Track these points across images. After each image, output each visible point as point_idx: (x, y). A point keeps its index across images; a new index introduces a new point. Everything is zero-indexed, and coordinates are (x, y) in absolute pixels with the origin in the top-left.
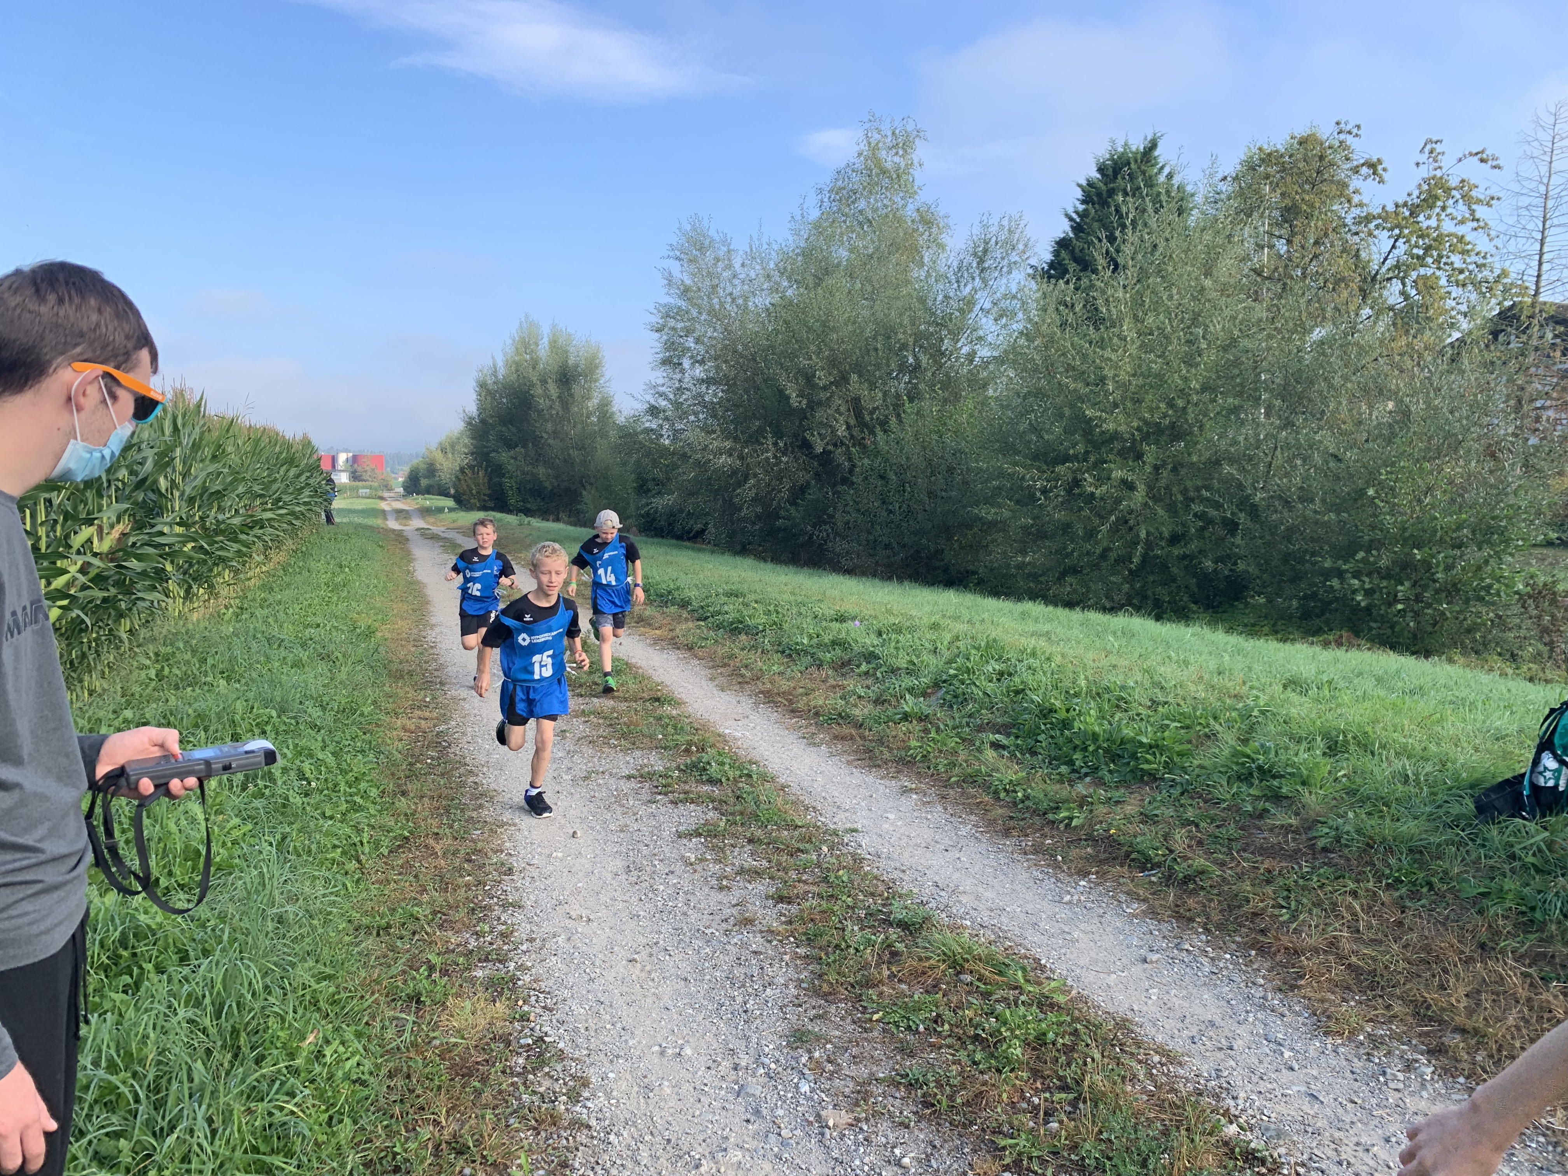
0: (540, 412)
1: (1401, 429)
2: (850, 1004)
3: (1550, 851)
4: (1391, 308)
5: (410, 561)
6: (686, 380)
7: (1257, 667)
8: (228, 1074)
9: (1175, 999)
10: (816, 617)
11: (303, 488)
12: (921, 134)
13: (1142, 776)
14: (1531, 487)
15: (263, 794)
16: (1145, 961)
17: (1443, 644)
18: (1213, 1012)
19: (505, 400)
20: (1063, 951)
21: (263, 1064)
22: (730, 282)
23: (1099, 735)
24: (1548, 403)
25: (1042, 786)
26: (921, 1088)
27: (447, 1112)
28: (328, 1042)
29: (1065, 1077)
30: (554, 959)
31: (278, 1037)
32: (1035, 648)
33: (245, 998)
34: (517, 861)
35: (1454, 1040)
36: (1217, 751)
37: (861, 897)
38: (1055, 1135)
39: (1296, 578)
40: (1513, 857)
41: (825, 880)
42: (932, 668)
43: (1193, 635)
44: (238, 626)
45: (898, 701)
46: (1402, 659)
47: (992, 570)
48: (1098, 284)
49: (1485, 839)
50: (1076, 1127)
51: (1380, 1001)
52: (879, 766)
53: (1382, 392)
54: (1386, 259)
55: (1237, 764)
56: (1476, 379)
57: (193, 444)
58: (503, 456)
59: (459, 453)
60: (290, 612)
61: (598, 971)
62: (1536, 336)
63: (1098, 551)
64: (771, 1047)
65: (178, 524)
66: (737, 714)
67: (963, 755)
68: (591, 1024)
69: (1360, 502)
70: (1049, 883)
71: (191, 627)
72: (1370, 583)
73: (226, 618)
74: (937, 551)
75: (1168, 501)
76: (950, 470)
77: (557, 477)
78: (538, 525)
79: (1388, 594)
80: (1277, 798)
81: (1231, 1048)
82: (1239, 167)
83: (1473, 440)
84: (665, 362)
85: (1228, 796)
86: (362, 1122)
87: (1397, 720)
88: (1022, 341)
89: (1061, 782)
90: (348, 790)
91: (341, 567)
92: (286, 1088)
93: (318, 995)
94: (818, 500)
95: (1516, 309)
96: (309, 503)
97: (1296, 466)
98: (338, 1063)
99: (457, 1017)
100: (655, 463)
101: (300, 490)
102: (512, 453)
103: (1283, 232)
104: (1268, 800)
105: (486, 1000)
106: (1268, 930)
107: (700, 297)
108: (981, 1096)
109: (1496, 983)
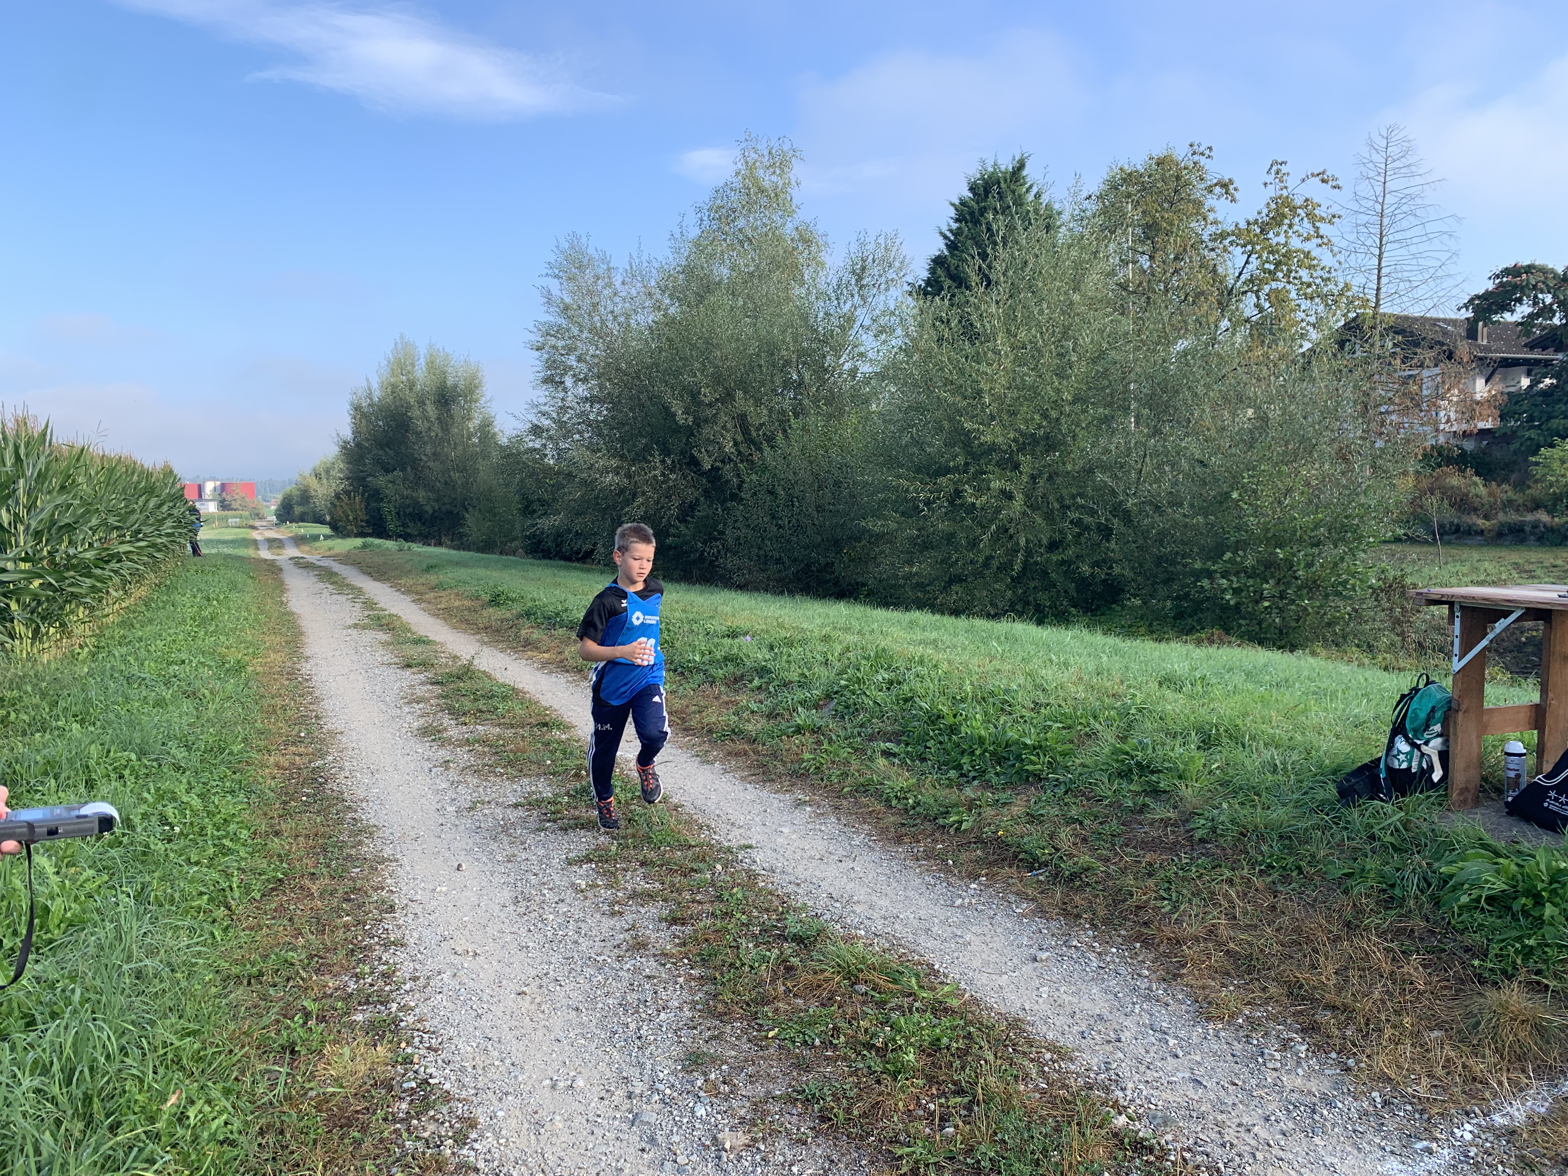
0: (418, 434)
1: (1261, 434)
2: (745, 1023)
3: (1406, 830)
4: (1247, 320)
5: (283, 592)
6: (570, 399)
7: (1134, 666)
8: (78, 1143)
9: (1065, 996)
10: (708, 634)
11: (165, 519)
12: (798, 154)
13: (1027, 777)
14: (1379, 487)
15: (121, 843)
16: (1035, 960)
17: (1306, 638)
18: (1101, 1006)
19: (381, 423)
20: (956, 954)
21: (119, 1130)
22: (611, 300)
23: (985, 739)
24: (1391, 408)
25: (932, 791)
26: (818, 1103)
27: (324, 1166)
28: (192, 1103)
29: (960, 1081)
30: (439, 997)
31: (136, 1101)
32: (922, 656)
33: (98, 1062)
34: (399, 897)
35: (1324, 1017)
36: (1098, 749)
37: (756, 914)
38: (951, 1140)
39: (1168, 581)
40: (1372, 837)
41: (720, 898)
42: (823, 679)
43: (1073, 638)
44: (93, 665)
45: (790, 714)
46: (1269, 654)
47: (881, 581)
48: (972, 299)
49: (1348, 822)
50: (972, 1130)
51: (1257, 984)
52: (773, 780)
53: (1241, 399)
54: (1240, 274)
55: (1117, 761)
56: (1326, 386)
57: (39, 474)
58: (381, 481)
59: (334, 478)
60: (152, 649)
61: (485, 1006)
62: (1378, 344)
63: (981, 560)
64: (666, 1072)
65: (22, 559)
67: (855, 764)
68: (478, 1061)
69: (1225, 505)
70: (941, 888)
71: (40, 668)
72: (1238, 581)
73: (80, 658)
74: (827, 564)
75: (1045, 509)
76: (837, 484)
77: (437, 501)
78: (419, 550)
79: (1255, 592)
80: (1155, 792)
81: (1119, 1040)
82: (1102, 186)
83: (1325, 443)
84: (546, 381)
85: (1109, 793)
87: (1265, 713)
88: (902, 356)
89: (949, 786)
90: (215, 833)
91: (209, 600)
92: (144, 1155)
93: (181, 1053)
94: (707, 517)
95: (1359, 320)
96: (172, 534)
97: (1165, 472)
98: (203, 1124)
99: (335, 1065)
100: (539, 483)
101: (162, 521)
102: (390, 476)
103: (1146, 248)
104: (1147, 795)
105: (366, 1045)
106: (1152, 922)
107: (581, 315)
108: (878, 1106)
109: (1362, 959)
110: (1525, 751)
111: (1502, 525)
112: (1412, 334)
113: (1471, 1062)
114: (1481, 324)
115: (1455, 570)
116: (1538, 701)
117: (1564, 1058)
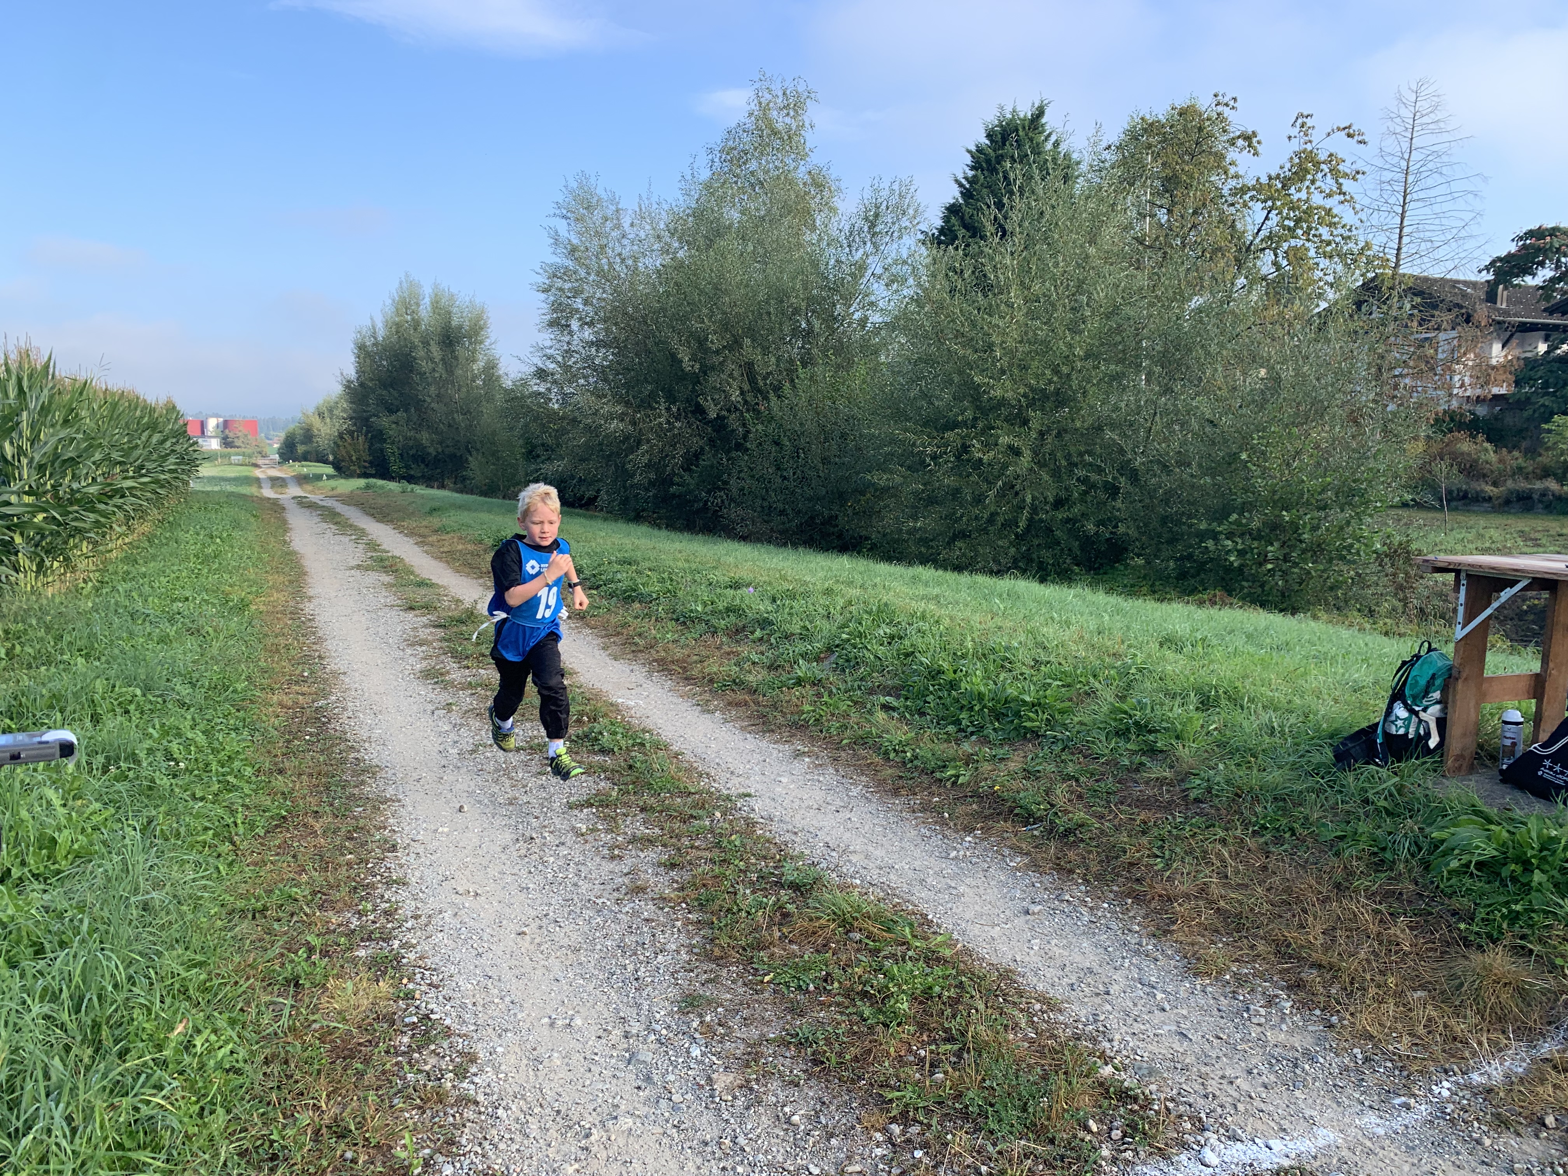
0: (422, 374)
1: (1272, 395)
2: (741, 967)
3: (1400, 795)
4: (1264, 278)
5: (286, 531)
6: (575, 343)
7: (1136, 626)
8: (88, 1069)
9: (1055, 948)
10: (710, 584)
11: (168, 455)
12: (813, 95)
13: (1025, 734)
14: (1389, 451)
15: (127, 777)
16: (1027, 912)
17: (1308, 602)
18: (1091, 960)
19: (385, 363)
20: (949, 905)
21: (127, 1057)
22: (619, 242)
23: (984, 695)
24: (1406, 371)
25: (930, 745)
26: (811, 1046)
27: (328, 1096)
28: (199, 1032)
29: (950, 1029)
30: (440, 935)
31: (144, 1029)
32: (924, 611)
33: (106, 990)
34: (402, 837)
35: (1310, 975)
36: (1096, 708)
37: (753, 861)
38: (940, 1085)
39: (1172, 541)
40: (1366, 801)
41: (718, 845)
42: (825, 633)
43: (1075, 596)
44: (97, 600)
45: (792, 667)
46: (1271, 616)
47: (884, 535)
48: (987, 250)
49: (1343, 786)
50: (961, 1077)
51: (1245, 941)
52: (773, 731)
53: (1255, 360)
54: (1259, 230)
55: (1115, 720)
56: (1341, 347)
57: (42, 407)
58: (384, 421)
59: (338, 418)
60: (156, 585)
61: (486, 945)
62: (1396, 306)
63: (986, 517)
64: (662, 1013)
65: (26, 493)
66: (631, 682)
67: (854, 717)
68: (479, 999)
69: (1233, 466)
70: (936, 840)
71: (45, 602)
72: (1243, 543)
73: (85, 592)
74: (831, 517)
75: (1052, 466)
76: (844, 436)
77: (441, 443)
78: (422, 492)
79: (1259, 554)
80: (1152, 751)
81: (1108, 993)
82: (1122, 136)
83: (1337, 406)
84: (552, 324)
85: (1107, 751)
86: (235, 1111)
87: (1265, 675)
88: (912, 307)
89: (948, 741)
90: (220, 769)
91: (212, 537)
92: (153, 1081)
93: (188, 984)
94: (712, 466)
95: (1378, 281)
96: (176, 471)
97: (1174, 431)
98: (209, 1052)
99: (339, 999)
100: (543, 428)
101: (164, 458)
102: (393, 418)
103: (1164, 201)
104: (1144, 754)
105: (369, 980)
106: (1144, 879)
107: (588, 257)
108: (870, 1051)
109: (1350, 920)
110: (1522, 720)
111: (1511, 492)
112: (1431, 296)
113: (1452, 1022)
114: (1501, 287)
115: (1460, 536)
116: (1538, 671)
117: (1544, 1021)
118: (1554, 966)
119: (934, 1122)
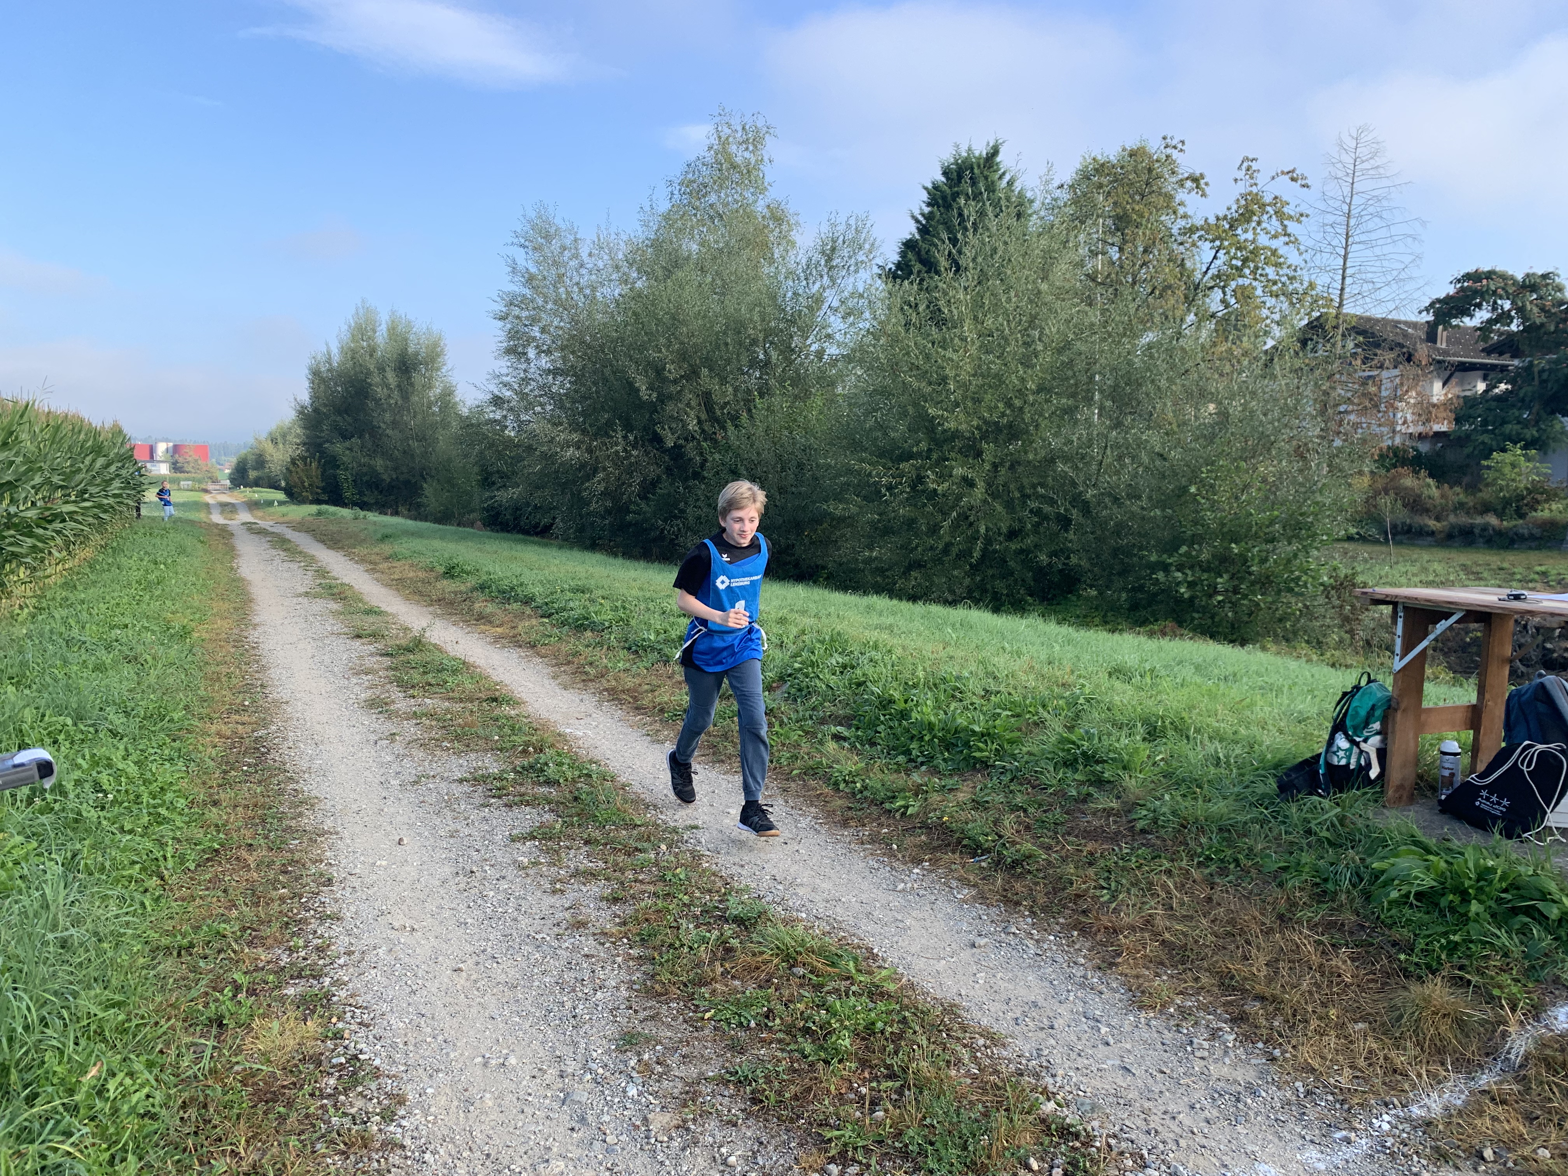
0: (377, 401)
1: (1221, 430)
2: (682, 1003)
3: (1342, 825)
4: (1213, 316)
5: (233, 557)
6: (532, 370)
7: (1086, 656)
9: (1001, 982)
10: (664, 613)
11: (112, 479)
12: (771, 131)
13: (975, 764)
14: (1334, 485)
15: (52, 809)
16: (973, 946)
17: (1258, 634)
18: (1036, 993)
19: (340, 389)
20: (895, 939)
21: (36, 1102)
22: (577, 271)
23: (934, 725)
24: (1350, 408)
25: (880, 776)
26: (750, 1085)
27: (247, 1141)
28: (114, 1075)
29: (892, 1065)
30: (373, 972)
31: (55, 1073)
32: (877, 641)
33: (16, 1032)
34: (338, 871)
35: (1253, 1007)
36: (1045, 738)
37: (698, 895)
38: (880, 1124)
39: (1124, 572)
40: (1309, 832)
41: (663, 879)
42: (778, 662)
43: (1027, 626)
44: (32, 627)
46: (1219, 647)
47: (841, 565)
48: (941, 284)
49: (1286, 817)
50: (901, 1115)
51: (1189, 974)
52: (723, 761)
53: (1203, 395)
54: (1208, 269)
55: (1063, 750)
56: (1287, 384)
58: (338, 448)
59: (290, 443)
60: (94, 612)
61: (420, 982)
62: (1339, 344)
63: (940, 547)
64: (600, 1051)
66: (579, 712)
67: (805, 747)
68: (410, 1038)
69: (1183, 499)
70: (885, 872)
72: (1193, 575)
73: (20, 619)
74: (788, 546)
75: (1005, 498)
76: (800, 466)
77: (395, 469)
78: (375, 519)
79: (1209, 586)
80: (1099, 782)
81: (1052, 1027)
82: (1075, 176)
83: (1284, 440)
84: (510, 351)
85: (1055, 782)
86: (147, 1158)
87: (1211, 706)
88: (869, 339)
89: (897, 771)
90: (151, 801)
91: (156, 563)
92: (61, 1127)
93: (104, 1024)
94: (669, 494)
95: (1322, 320)
96: (120, 495)
97: (1125, 464)
98: (124, 1096)
99: (263, 1039)
100: (500, 455)
101: (109, 482)
102: (347, 444)
103: (1116, 239)
104: (1090, 785)
105: (296, 1019)
106: (1090, 911)
107: (545, 286)
108: (810, 1089)
109: (1292, 951)
110: (1460, 750)
111: (1453, 527)
112: (1373, 335)
113: (1393, 1054)
114: (1441, 328)
115: (1404, 570)
116: (1474, 700)
117: (1483, 1052)
118: (1492, 997)
119: (873, 1162)
